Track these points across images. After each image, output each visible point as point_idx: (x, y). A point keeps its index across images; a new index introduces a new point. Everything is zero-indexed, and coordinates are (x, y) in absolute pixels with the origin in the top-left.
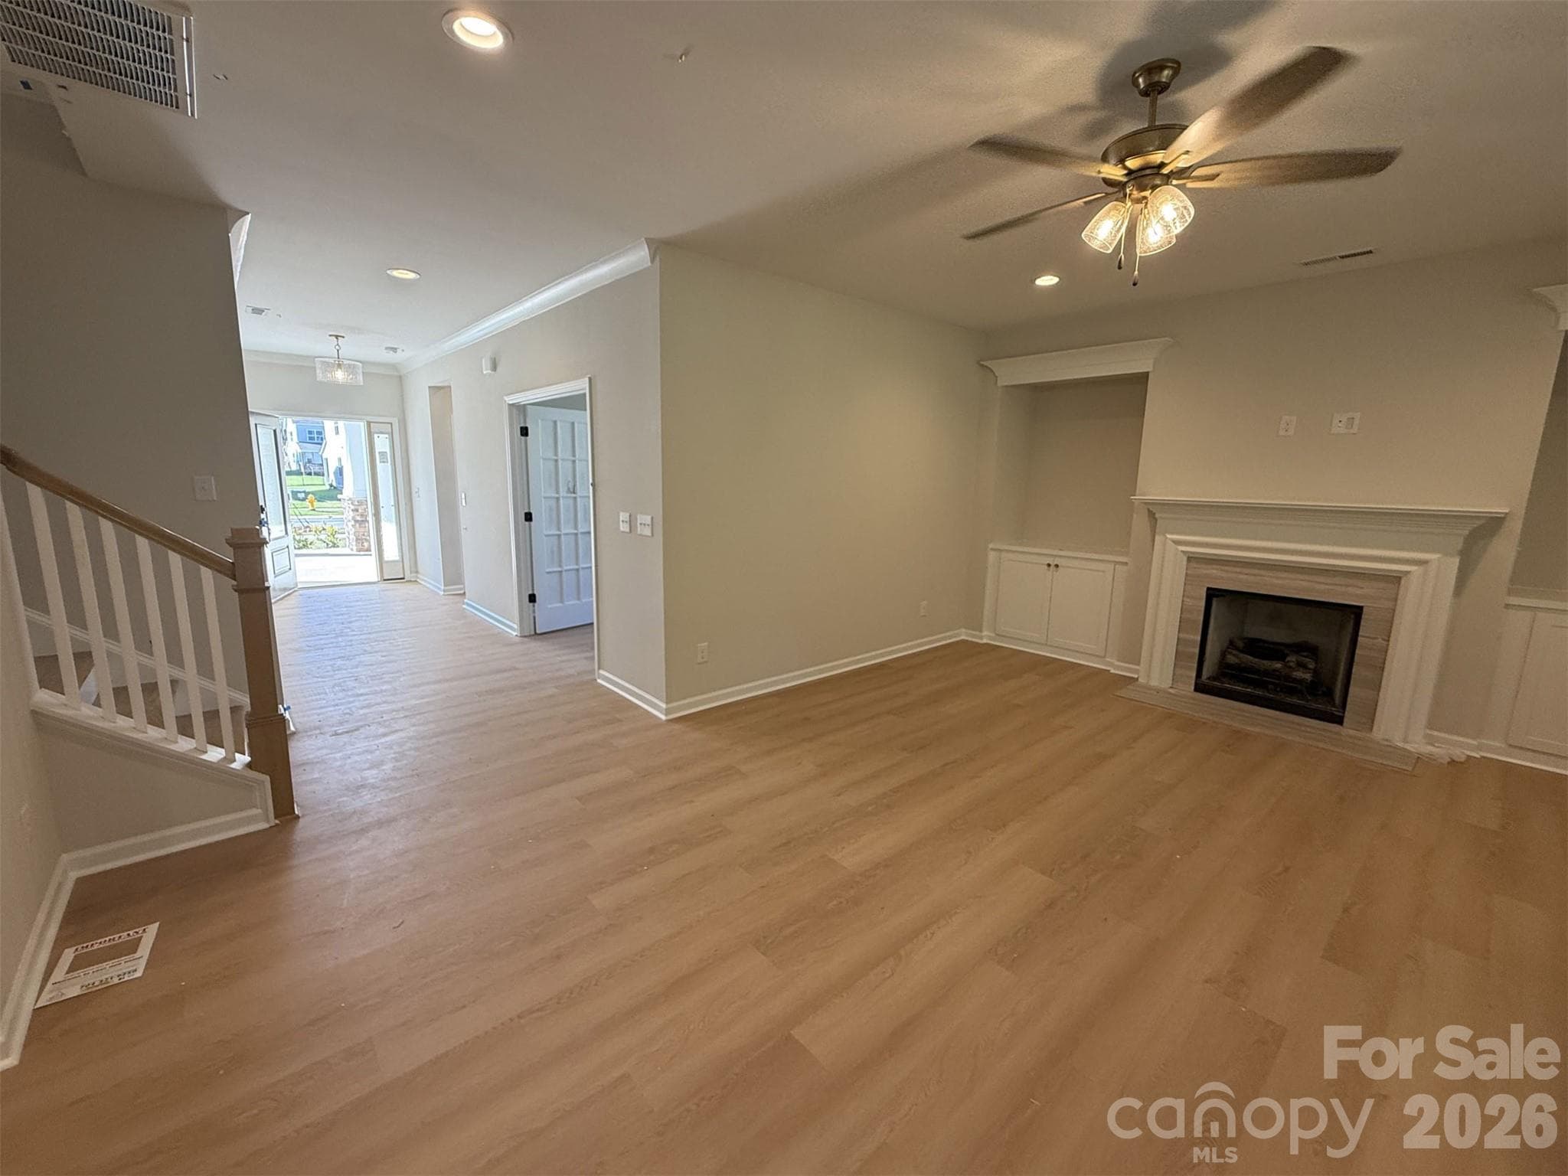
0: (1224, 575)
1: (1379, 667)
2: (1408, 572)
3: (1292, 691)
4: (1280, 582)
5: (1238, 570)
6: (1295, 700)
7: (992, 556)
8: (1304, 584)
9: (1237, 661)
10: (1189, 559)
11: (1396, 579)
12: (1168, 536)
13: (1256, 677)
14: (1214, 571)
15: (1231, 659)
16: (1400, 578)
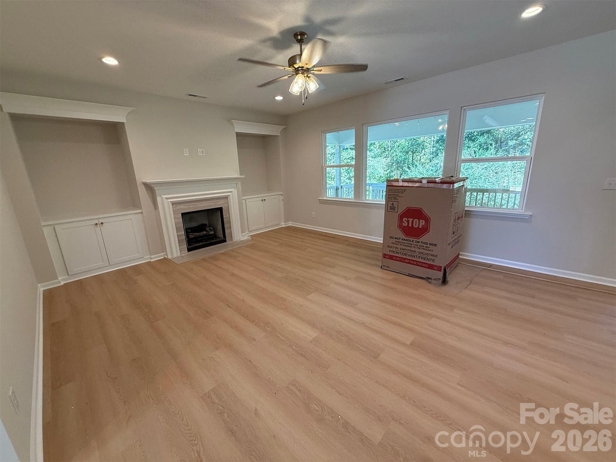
0: (185, 207)
1: (229, 222)
2: (229, 195)
3: (212, 239)
4: (203, 205)
5: (189, 204)
6: (213, 241)
7: (46, 231)
8: (208, 204)
9: (194, 236)
10: (173, 204)
11: (226, 198)
12: (163, 196)
13: (201, 239)
14: (182, 207)
15: (191, 236)
16: (227, 197)
